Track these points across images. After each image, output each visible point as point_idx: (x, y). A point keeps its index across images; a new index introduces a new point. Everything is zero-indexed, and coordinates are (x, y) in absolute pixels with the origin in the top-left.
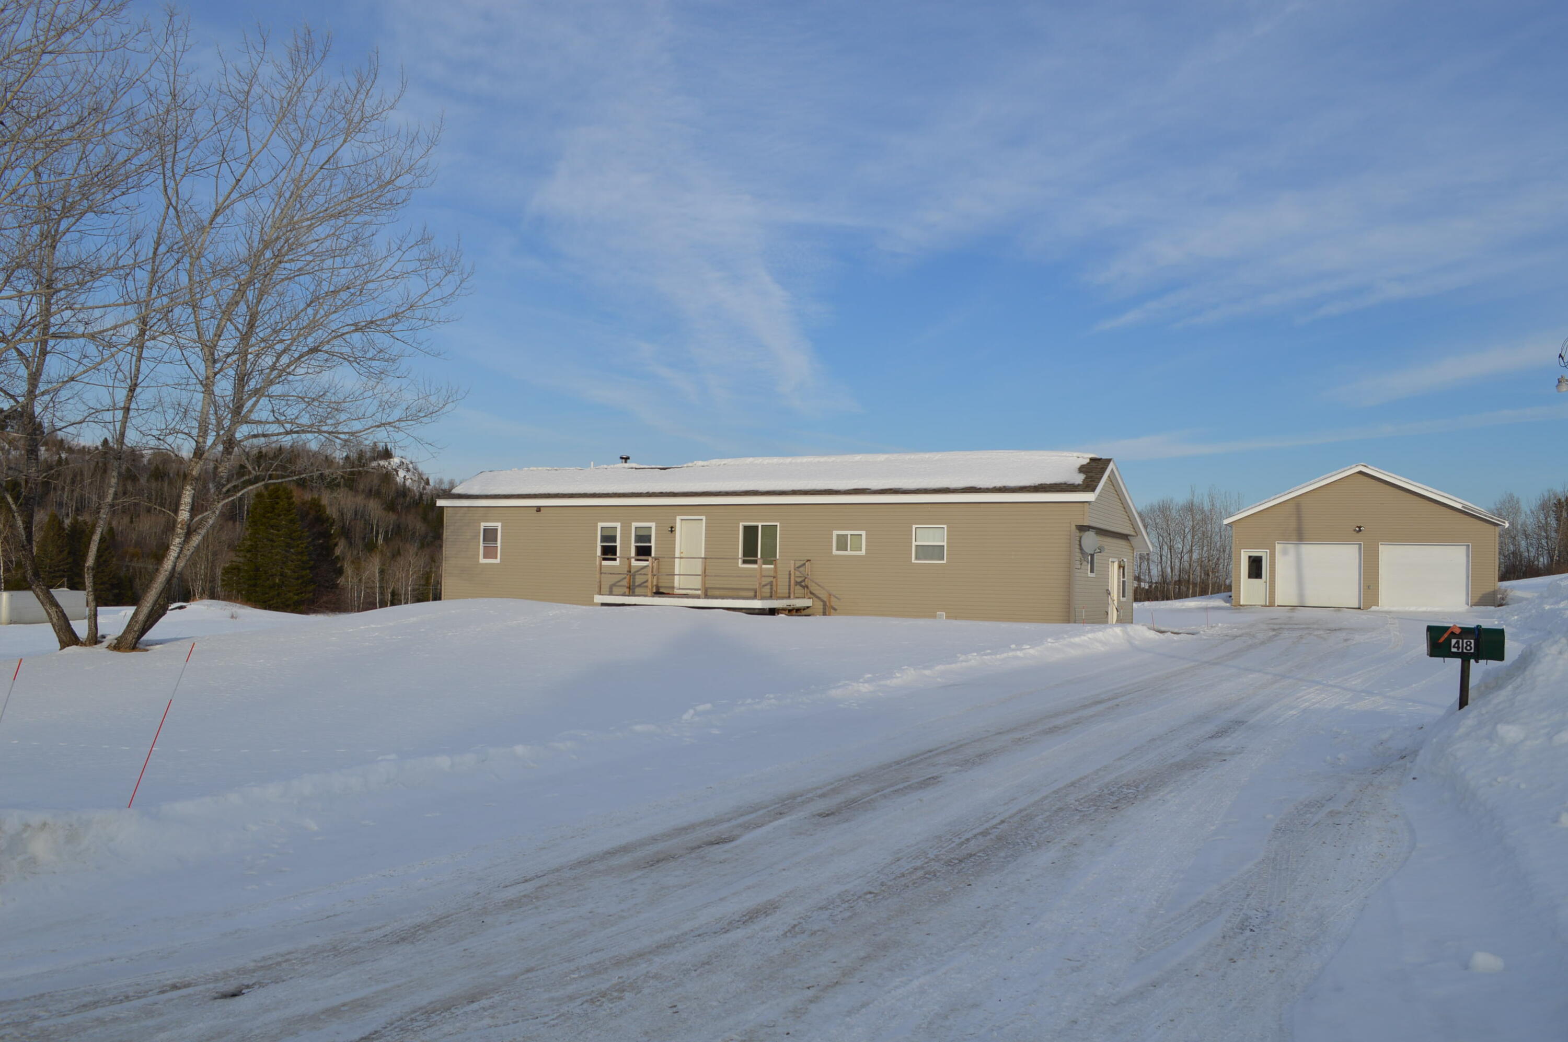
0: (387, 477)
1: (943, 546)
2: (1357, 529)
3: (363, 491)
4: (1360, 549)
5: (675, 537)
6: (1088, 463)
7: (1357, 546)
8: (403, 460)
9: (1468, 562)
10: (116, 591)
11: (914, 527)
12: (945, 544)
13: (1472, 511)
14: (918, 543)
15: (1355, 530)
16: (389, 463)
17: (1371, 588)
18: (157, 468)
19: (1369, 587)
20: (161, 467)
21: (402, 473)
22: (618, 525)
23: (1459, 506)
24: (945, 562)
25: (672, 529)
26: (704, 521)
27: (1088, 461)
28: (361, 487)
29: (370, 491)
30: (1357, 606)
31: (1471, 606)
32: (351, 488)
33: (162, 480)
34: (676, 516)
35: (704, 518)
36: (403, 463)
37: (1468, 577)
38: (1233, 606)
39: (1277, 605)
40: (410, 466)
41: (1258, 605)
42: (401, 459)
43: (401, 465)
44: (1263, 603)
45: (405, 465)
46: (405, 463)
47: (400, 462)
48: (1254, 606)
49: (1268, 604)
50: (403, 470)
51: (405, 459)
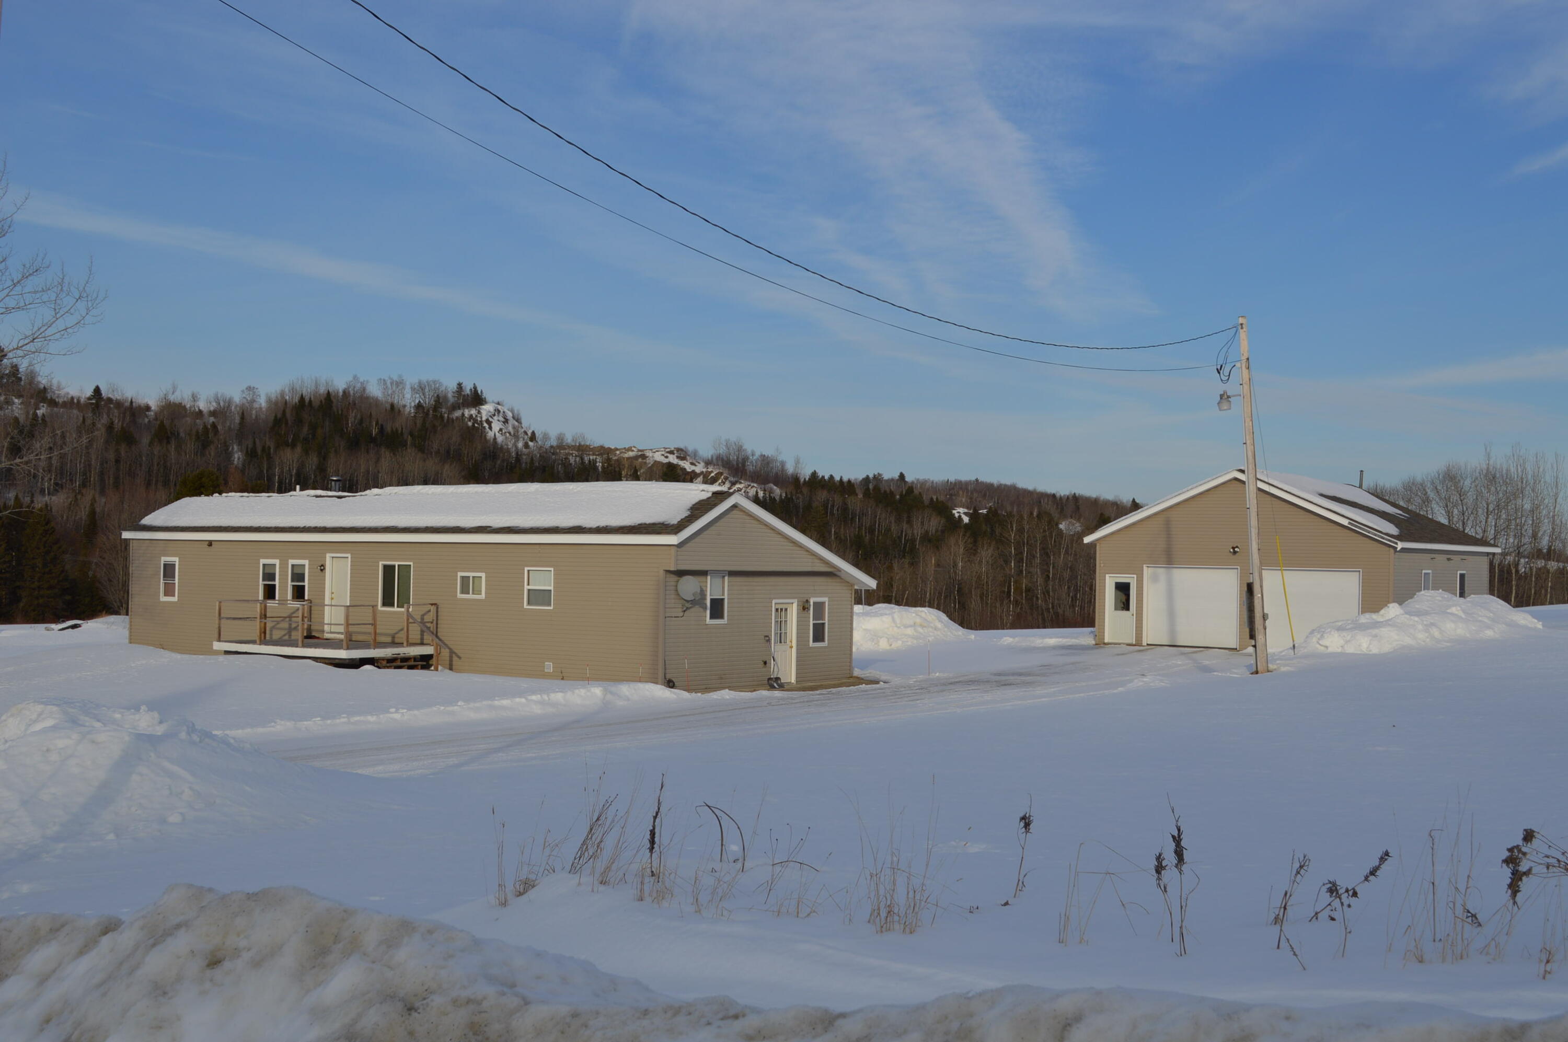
0: (475, 431)
1: (551, 590)
2: (1232, 550)
3: (438, 452)
4: (1237, 575)
5: (325, 576)
6: (709, 498)
7: (1232, 570)
8: (499, 407)
9: (1359, 592)
10: (68, 597)
11: (526, 569)
12: (551, 588)
13: (1360, 528)
14: (530, 587)
15: (1228, 553)
16: (479, 412)
18: (162, 425)
20: (167, 423)
21: (496, 426)
22: (277, 562)
23: (1345, 523)
24: (552, 608)
25: (322, 568)
26: (349, 559)
27: (710, 495)
28: (435, 446)
29: (448, 452)
30: (1234, 646)
32: (421, 449)
33: (168, 442)
34: (325, 554)
35: (349, 555)
36: (499, 411)
38: (1096, 644)
39: (1144, 643)
40: (509, 415)
41: (1124, 644)
42: (496, 405)
43: (496, 414)
44: (1129, 642)
45: (501, 414)
46: (502, 411)
47: (495, 410)
48: (1120, 644)
49: (1134, 643)
50: (499, 420)
51: (503, 406)
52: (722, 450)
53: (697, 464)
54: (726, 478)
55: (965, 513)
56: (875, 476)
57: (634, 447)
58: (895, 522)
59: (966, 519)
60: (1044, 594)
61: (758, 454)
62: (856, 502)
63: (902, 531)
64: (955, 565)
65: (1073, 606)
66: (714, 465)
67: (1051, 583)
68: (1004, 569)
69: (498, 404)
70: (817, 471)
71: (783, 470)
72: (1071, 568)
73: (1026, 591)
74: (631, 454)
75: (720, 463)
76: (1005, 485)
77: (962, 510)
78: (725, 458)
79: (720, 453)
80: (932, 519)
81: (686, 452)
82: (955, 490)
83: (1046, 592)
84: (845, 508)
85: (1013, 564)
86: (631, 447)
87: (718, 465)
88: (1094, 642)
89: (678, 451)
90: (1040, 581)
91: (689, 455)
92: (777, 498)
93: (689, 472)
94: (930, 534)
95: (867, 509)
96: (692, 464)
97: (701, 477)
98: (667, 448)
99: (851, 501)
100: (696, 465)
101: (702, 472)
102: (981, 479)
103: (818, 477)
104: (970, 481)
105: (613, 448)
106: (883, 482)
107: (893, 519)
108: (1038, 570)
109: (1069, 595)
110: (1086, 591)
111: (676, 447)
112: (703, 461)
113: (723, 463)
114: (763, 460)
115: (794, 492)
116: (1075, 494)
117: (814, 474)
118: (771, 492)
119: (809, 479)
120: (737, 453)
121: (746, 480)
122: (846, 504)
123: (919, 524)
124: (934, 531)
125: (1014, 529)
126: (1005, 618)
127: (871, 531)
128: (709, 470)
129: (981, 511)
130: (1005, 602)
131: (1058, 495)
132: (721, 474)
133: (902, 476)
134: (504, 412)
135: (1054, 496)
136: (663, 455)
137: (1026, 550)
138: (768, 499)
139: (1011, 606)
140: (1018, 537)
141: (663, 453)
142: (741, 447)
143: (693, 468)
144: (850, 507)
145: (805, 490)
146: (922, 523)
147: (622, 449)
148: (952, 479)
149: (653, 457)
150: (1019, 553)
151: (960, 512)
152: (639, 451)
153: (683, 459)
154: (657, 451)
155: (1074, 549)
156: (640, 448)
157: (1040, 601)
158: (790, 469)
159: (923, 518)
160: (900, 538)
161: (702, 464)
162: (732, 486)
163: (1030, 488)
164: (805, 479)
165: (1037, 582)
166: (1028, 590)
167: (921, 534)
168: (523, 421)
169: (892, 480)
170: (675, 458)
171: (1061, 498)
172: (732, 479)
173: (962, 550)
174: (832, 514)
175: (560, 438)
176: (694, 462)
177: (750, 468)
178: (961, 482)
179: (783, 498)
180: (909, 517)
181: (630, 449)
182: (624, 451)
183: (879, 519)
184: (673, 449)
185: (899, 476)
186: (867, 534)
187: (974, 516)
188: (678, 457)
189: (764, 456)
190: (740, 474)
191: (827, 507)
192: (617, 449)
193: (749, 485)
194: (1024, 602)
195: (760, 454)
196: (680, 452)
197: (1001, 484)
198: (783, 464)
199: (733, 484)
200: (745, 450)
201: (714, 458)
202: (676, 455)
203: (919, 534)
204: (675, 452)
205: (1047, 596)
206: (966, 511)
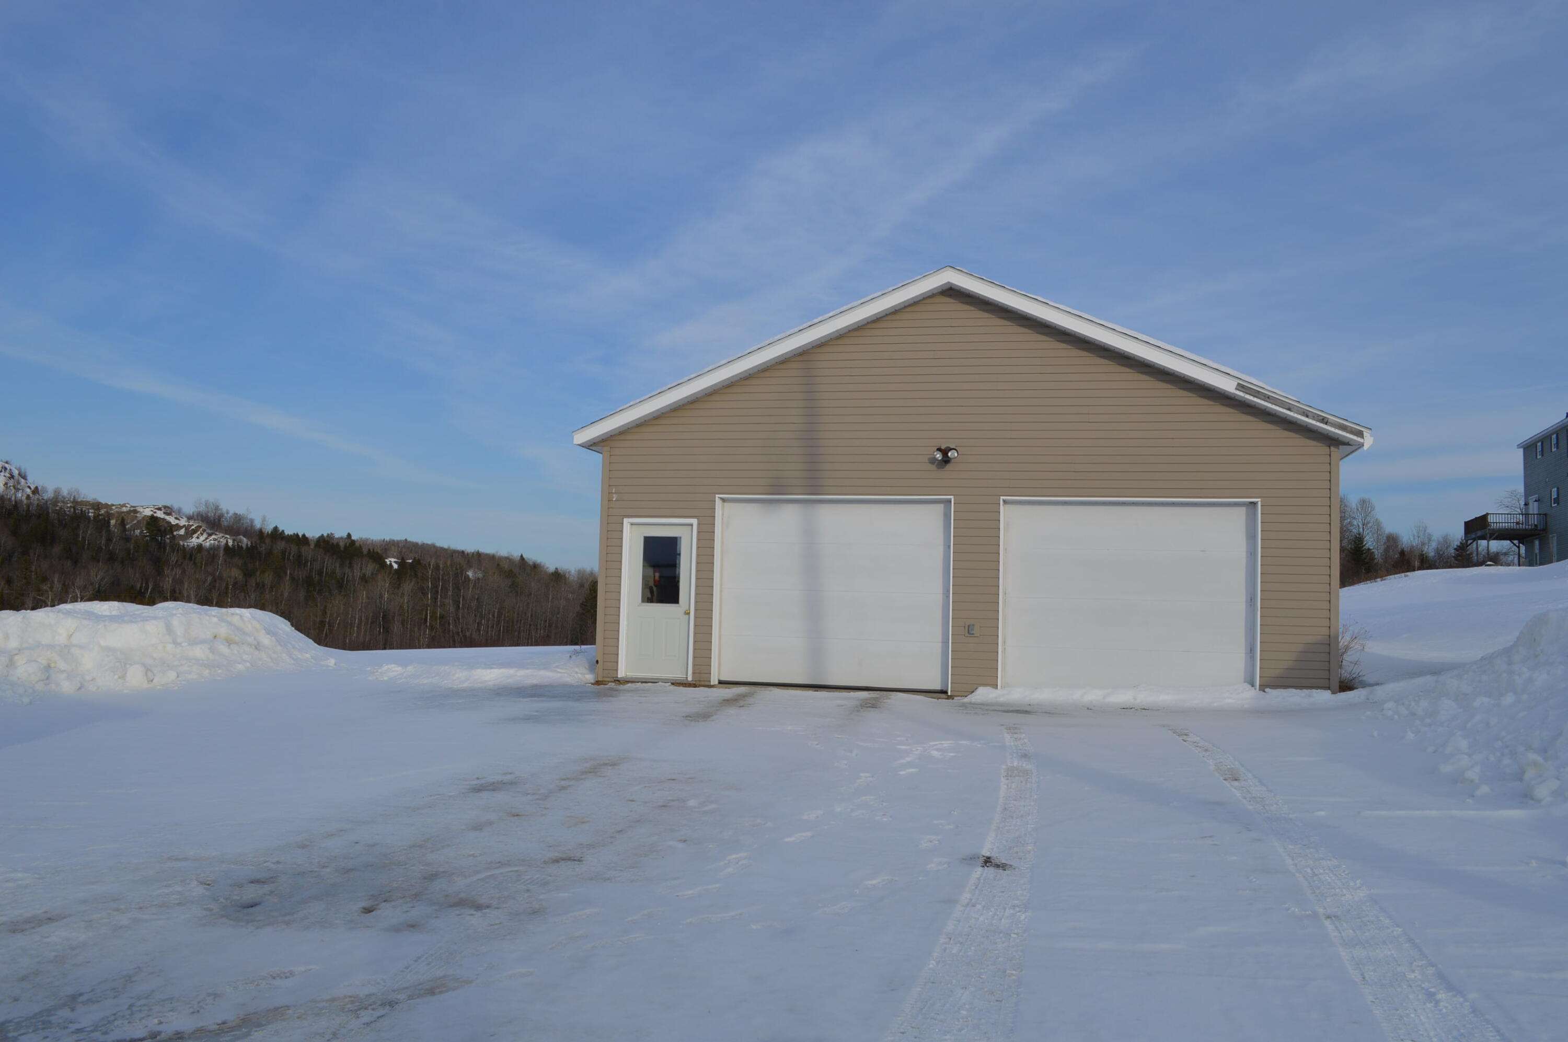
2: (939, 456)
4: (947, 516)
7: (941, 507)
9: (1252, 554)
13: (1267, 398)
15: (933, 461)
17: (976, 631)
19: (969, 630)
23: (1228, 385)
30: (938, 687)
31: (1263, 688)
36: (6, 469)
37: (1251, 600)
38: (598, 683)
39: (714, 681)
40: (16, 473)
41: (665, 681)
42: (3, 464)
43: (3, 470)
44: (679, 675)
45: (8, 471)
46: (8, 468)
47: (2, 467)
48: (654, 681)
49: (690, 679)
50: (5, 476)
51: (11, 465)
52: (202, 509)
53: (181, 519)
54: (204, 531)
55: (395, 562)
56: (328, 534)
57: (128, 504)
58: (339, 567)
59: (395, 566)
60: (455, 620)
61: (231, 512)
62: (307, 552)
63: (345, 574)
64: (381, 597)
65: (479, 630)
66: (195, 520)
67: (461, 611)
68: (422, 600)
69: (7, 463)
70: (278, 526)
71: (252, 526)
72: (478, 599)
73: (440, 618)
74: (124, 509)
75: (199, 518)
76: (427, 544)
77: (393, 560)
78: (204, 515)
79: (200, 512)
80: (369, 565)
81: (171, 509)
82: (388, 547)
83: (457, 619)
84: (299, 556)
85: (429, 596)
86: (125, 504)
87: (198, 520)
88: (590, 677)
89: (165, 508)
90: (452, 609)
91: (174, 512)
92: (244, 546)
93: (173, 525)
94: (367, 576)
95: (317, 556)
96: (176, 518)
97: (184, 529)
98: (156, 506)
99: (305, 550)
100: (179, 520)
101: (185, 525)
102: (409, 539)
103: (279, 530)
104: (401, 541)
105: (110, 504)
106: (335, 540)
107: (338, 565)
108: (451, 601)
109: (475, 621)
110: (489, 618)
111: (164, 505)
112: (186, 517)
113: (202, 518)
114: (236, 517)
115: (258, 542)
116: (478, 551)
117: (276, 529)
118: (241, 541)
119: (272, 532)
120: (214, 511)
121: (220, 532)
122: (300, 552)
123: (359, 569)
124: (370, 575)
125: (432, 567)
126: (422, 639)
127: (320, 573)
128: (190, 524)
129: (408, 561)
130: (423, 627)
131: (466, 552)
132: (200, 527)
133: (349, 535)
134: (10, 470)
135: (463, 552)
136: (152, 511)
137: (441, 584)
138: (236, 546)
139: (427, 630)
140: (434, 574)
141: (152, 509)
142: (218, 507)
143: (177, 522)
144: (303, 554)
145: (268, 541)
146: (361, 568)
147: (117, 505)
148: (387, 539)
149: (144, 512)
150: (435, 587)
151: (392, 561)
152: (132, 507)
153: (169, 514)
154: (147, 508)
155: (480, 584)
156: (133, 505)
157: (451, 626)
158: (258, 525)
159: (362, 564)
160: (343, 579)
161: (185, 519)
162: (208, 536)
163: (446, 546)
164: (268, 532)
165: (449, 610)
166: (442, 617)
167: (360, 576)
168: (29, 478)
169: (342, 538)
170: (162, 513)
171: (468, 554)
172: (210, 532)
173: (387, 585)
174: (289, 559)
175: (57, 492)
176: (178, 517)
177: (225, 523)
178: (394, 541)
179: (249, 546)
180: (350, 563)
181: (124, 505)
182: (119, 506)
183: (327, 564)
184: (160, 506)
185: (347, 536)
186: (317, 576)
187: (402, 564)
188: (164, 513)
189: (237, 514)
190: (216, 527)
191: (285, 555)
192: (113, 505)
193: (223, 537)
194: (438, 627)
195: (233, 512)
196: (167, 509)
197: (424, 544)
198: (252, 521)
199: (210, 535)
200: (221, 509)
201: (195, 514)
202: (163, 511)
203: (358, 576)
204: (163, 509)
205: (457, 622)
206: (396, 560)
